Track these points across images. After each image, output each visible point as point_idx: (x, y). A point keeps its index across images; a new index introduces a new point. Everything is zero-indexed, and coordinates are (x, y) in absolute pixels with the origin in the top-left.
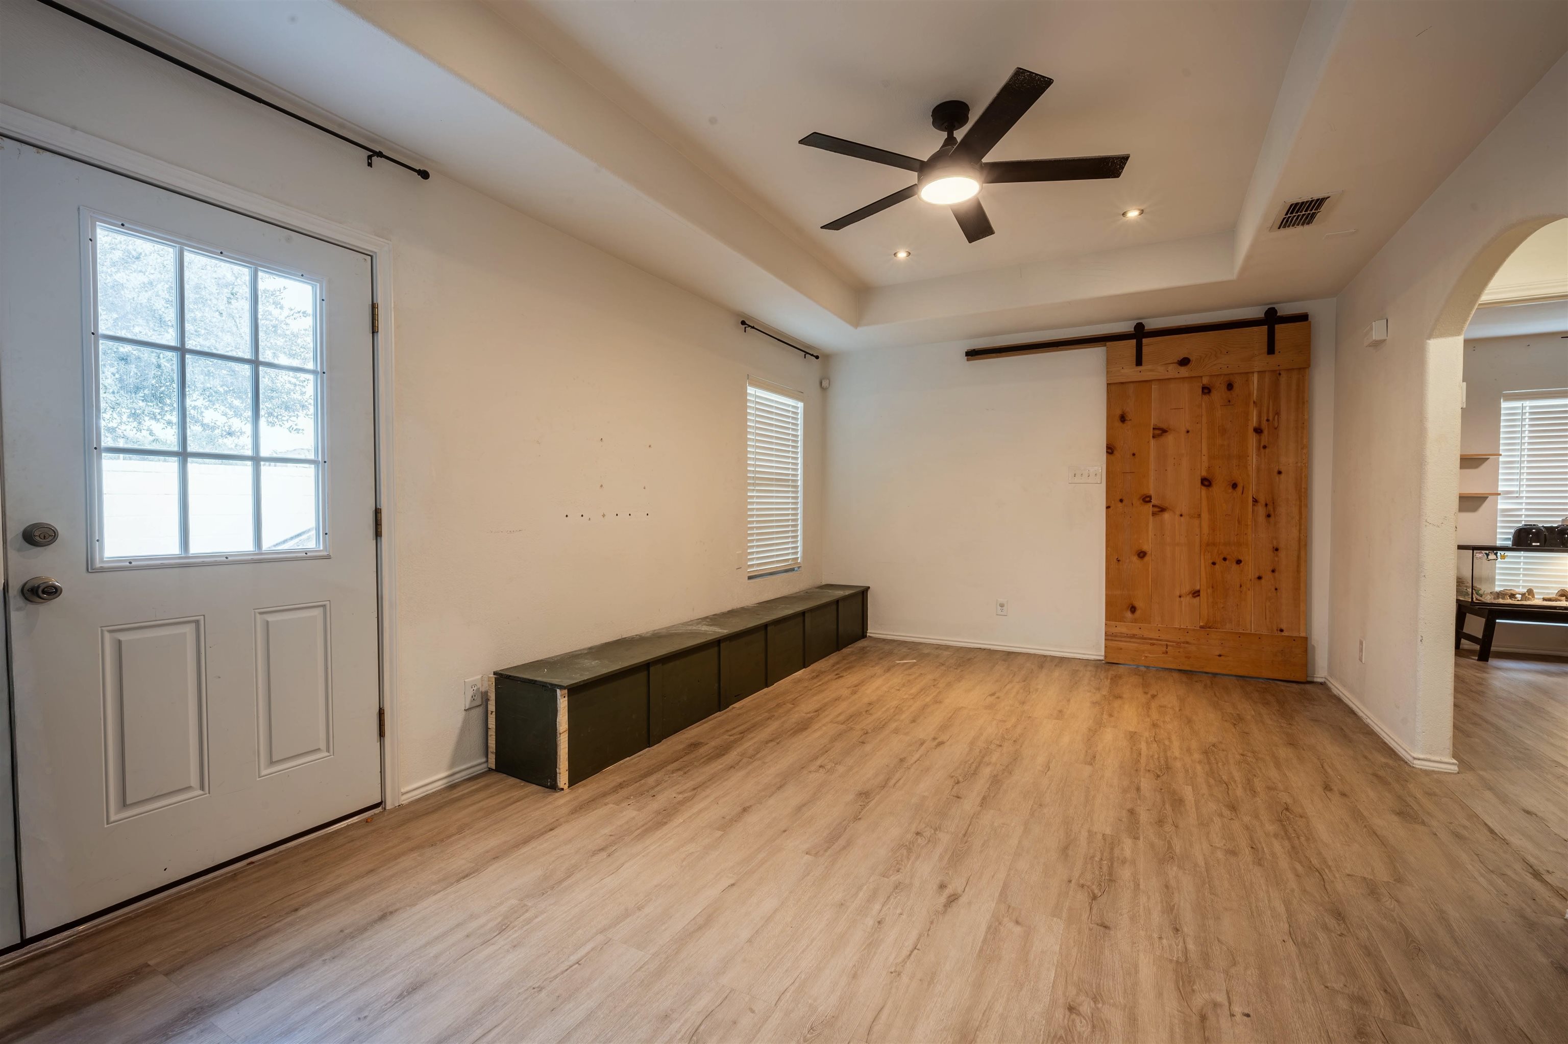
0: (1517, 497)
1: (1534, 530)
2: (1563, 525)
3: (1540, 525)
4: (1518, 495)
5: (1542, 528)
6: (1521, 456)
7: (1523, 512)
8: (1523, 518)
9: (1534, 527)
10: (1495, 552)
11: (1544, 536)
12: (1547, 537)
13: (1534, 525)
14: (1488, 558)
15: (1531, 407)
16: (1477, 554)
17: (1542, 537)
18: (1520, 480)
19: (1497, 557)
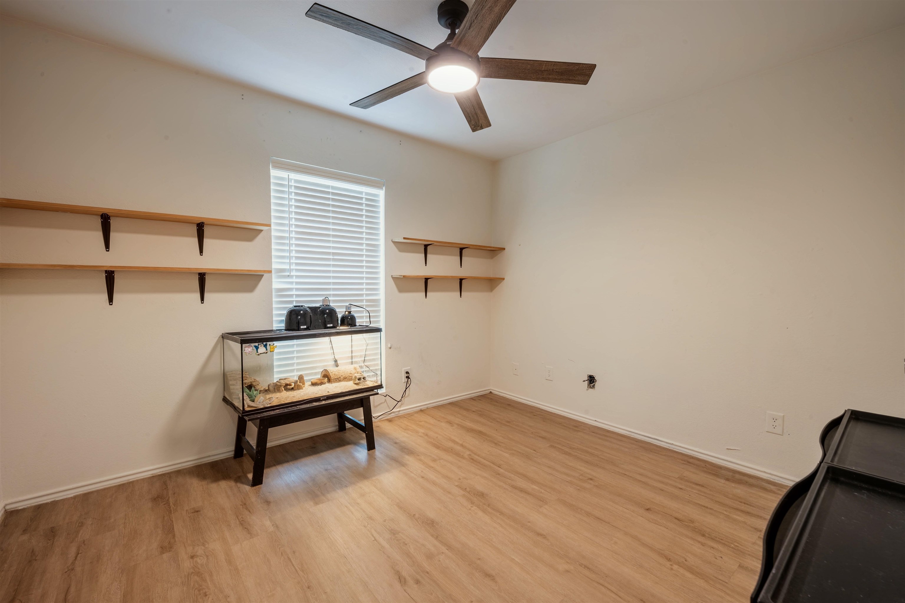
0: (289, 276)
1: (302, 312)
2: (324, 305)
3: (306, 305)
4: (289, 274)
5: (308, 309)
6: (290, 232)
7: (294, 292)
8: (294, 299)
9: (302, 308)
10: (264, 343)
11: (309, 316)
12: (312, 316)
13: (302, 306)
14: (257, 352)
15: (296, 181)
16: (246, 349)
17: (308, 320)
18: (290, 258)
19: (267, 350)
